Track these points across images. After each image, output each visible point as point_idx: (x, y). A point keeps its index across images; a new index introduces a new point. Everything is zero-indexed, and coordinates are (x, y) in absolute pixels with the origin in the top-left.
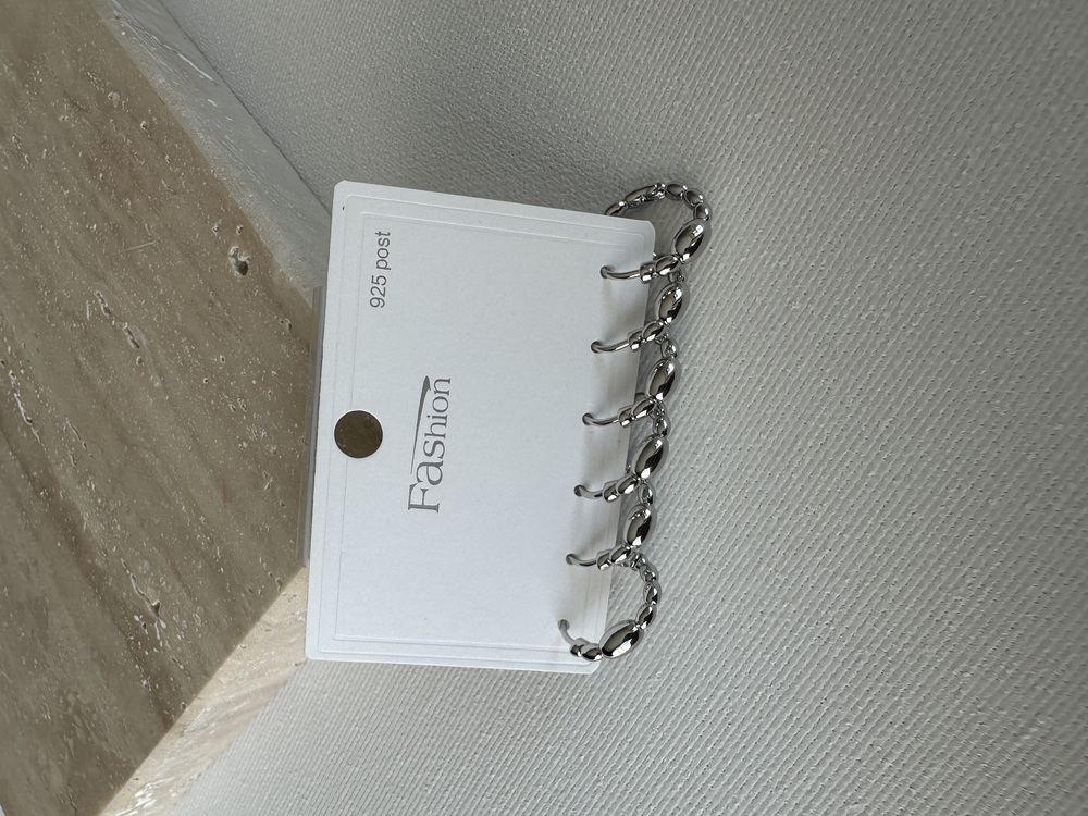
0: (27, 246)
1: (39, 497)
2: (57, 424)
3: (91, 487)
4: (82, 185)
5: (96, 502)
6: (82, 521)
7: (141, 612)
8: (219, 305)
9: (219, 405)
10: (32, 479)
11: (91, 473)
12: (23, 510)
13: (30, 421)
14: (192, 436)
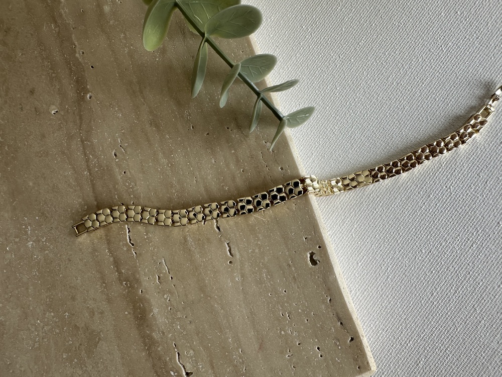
0: (172, 165)
1: (122, 284)
2: (155, 258)
3: (167, 299)
4: (227, 165)
5: (167, 308)
6: (151, 311)
7: (177, 371)
8: (293, 269)
9: (274, 308)
10: (120, 273)
11: (170, 292)
12: (104, 283)
13: (133, 245)
14: (250, 313)
